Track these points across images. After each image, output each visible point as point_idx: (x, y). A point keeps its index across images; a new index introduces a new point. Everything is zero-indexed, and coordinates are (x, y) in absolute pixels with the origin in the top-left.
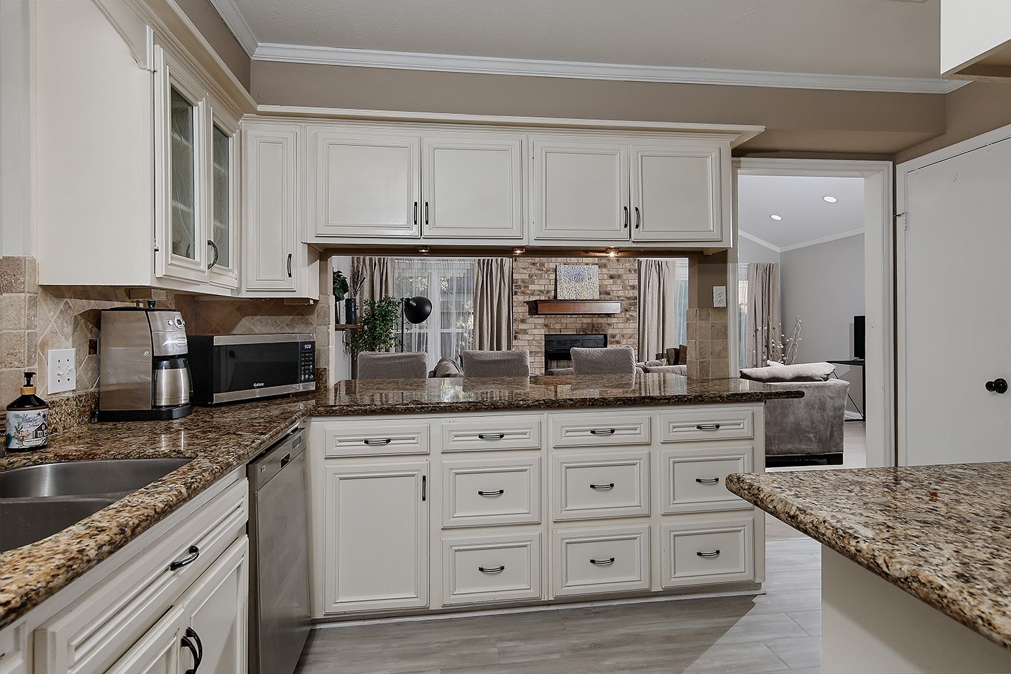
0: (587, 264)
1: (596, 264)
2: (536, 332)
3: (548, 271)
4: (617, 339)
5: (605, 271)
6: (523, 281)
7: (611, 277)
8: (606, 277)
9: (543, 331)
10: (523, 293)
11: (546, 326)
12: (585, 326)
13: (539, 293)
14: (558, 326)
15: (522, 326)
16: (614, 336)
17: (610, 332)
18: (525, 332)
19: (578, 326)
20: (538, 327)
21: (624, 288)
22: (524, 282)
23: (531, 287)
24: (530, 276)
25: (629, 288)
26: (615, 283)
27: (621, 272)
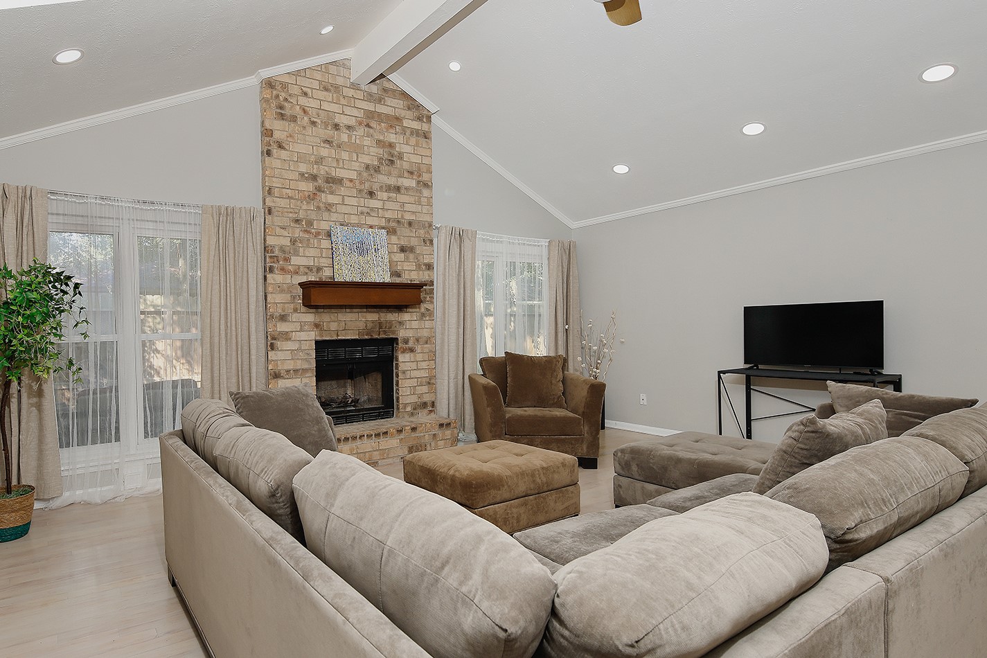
0: (371, 227)
1: (383, 228)
2: (303, 336)
3: (318, 234)
4: (411, 344)
5: (394, 239)
6: (282, 249)
7: (403, 249)
8: (395, 249)
9: (313, 335)
10: (282, 269)
11: (317, 326)
12: (370, 325)
13: (307, 270)
14: (334, 326)
15: (282, 327)
16: (406, 341)
17: (401, 334)
18: (286, 336)
19: (361, 325)
20: (306, 327)
21: (419, 267)
22: (284, 252)
23: (295, 261)
24: (293, 242)
25: (424, 267)
26: (407, 259)
27: (414, 242)
